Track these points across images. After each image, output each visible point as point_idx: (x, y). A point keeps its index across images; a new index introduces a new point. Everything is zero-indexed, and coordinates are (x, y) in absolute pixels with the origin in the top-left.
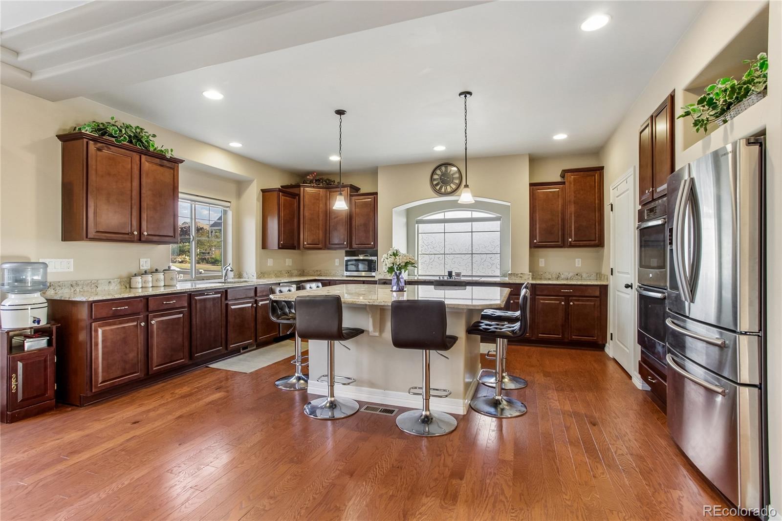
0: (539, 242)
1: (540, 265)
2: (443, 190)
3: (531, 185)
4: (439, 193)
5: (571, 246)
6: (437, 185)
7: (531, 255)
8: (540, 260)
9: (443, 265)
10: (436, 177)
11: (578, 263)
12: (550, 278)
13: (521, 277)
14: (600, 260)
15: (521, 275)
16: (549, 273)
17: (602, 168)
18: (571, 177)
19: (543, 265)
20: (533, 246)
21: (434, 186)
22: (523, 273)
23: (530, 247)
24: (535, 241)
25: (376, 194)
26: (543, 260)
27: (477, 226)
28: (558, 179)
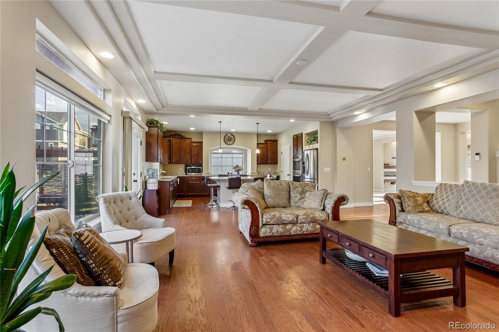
2: (228, 143)
3: (257, 143)
4: (227, 144)
5: (269, 164)
6: (226, 141)
8: (261, 168)
9: (221, 170)
10: (226, 138)
11: (269, 169)
14: (276, 168)
16: (261, 173)
17: (277, 140)
18: (269, 142)
20: (258, 164)
21: (225, 142)
22: (255, 172)
24: (258, 162)
25: (202, 142)
27: (234, 156)
28: (264, 142)
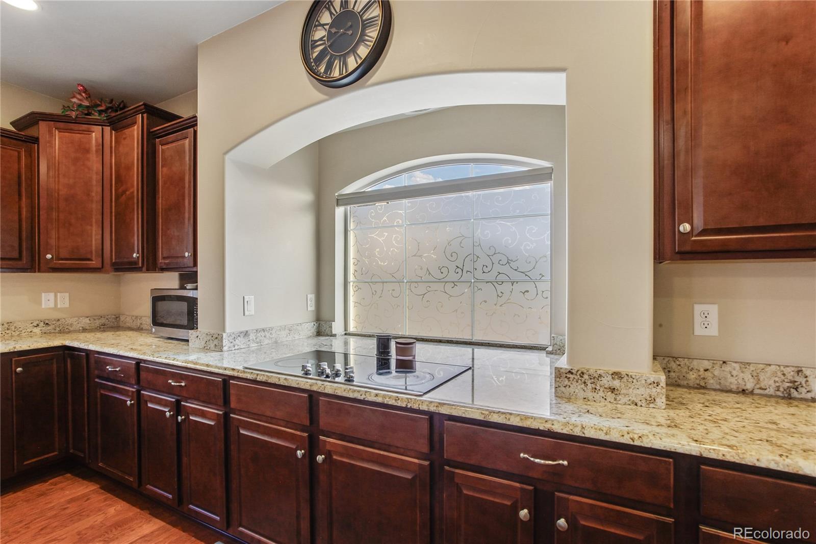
0: (704, 232)
1: (699, 331)
7: (661, 290)
8: (698, 309)
12: (749, 386)
13: (613, 390)
15: (616, 383)
16: (745, 365)
19: (713, 331)
20: (672, 250)
22: (623, 370)
23: (659, 257)
24: (685, 227)
26: (713, 310)
